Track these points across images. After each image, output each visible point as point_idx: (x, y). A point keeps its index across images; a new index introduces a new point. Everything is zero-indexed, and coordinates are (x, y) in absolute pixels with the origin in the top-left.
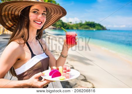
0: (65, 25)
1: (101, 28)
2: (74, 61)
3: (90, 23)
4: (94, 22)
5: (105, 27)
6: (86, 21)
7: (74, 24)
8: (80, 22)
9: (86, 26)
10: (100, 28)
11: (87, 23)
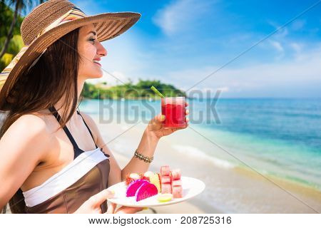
0: (91, 89)
3: (149, 84)
4: (159, 82)
6: (140, 79)
7: (114, 87)
8: (127, 82)
11: (143, 84)
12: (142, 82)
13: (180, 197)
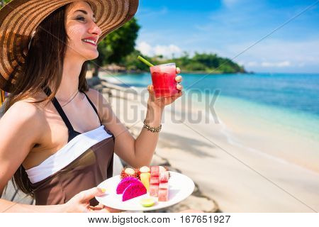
1: (233, 70)
2: (171, 147)
3: (205, 58)
4: (216, 55)
5: (243, 67)
6: (196, 53)
8: (184, 55)
9: (198, 65)
10: (229, 68)
11: (199, 58)
12: (198, 55)
13: (165, 200)
